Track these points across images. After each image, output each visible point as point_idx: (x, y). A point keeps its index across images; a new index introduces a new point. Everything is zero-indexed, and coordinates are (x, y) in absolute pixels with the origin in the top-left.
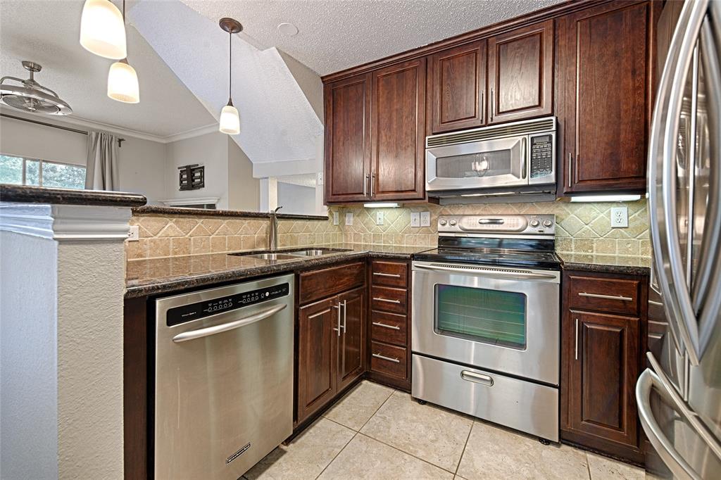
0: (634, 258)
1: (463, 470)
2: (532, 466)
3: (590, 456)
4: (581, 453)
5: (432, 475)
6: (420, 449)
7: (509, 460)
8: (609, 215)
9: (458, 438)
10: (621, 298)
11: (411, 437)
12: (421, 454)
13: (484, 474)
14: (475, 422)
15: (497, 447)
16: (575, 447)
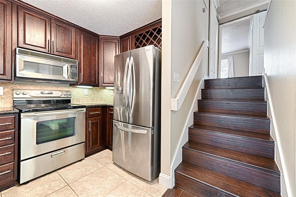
0: (89, 103)
1: (69, 182)
2: (83, 167)
3: (91, 156)
4: (89, 157)
5: (62, 191)
6: (48, 191)
7: (77, 170)
8: (84, 92)
9: (57, 178)
10: (98, 112)
11: (39, 193)
12: (50, 192)
13: (75, 178)
14: (57, 171)
15: (71, 171)
16: (87, 157)
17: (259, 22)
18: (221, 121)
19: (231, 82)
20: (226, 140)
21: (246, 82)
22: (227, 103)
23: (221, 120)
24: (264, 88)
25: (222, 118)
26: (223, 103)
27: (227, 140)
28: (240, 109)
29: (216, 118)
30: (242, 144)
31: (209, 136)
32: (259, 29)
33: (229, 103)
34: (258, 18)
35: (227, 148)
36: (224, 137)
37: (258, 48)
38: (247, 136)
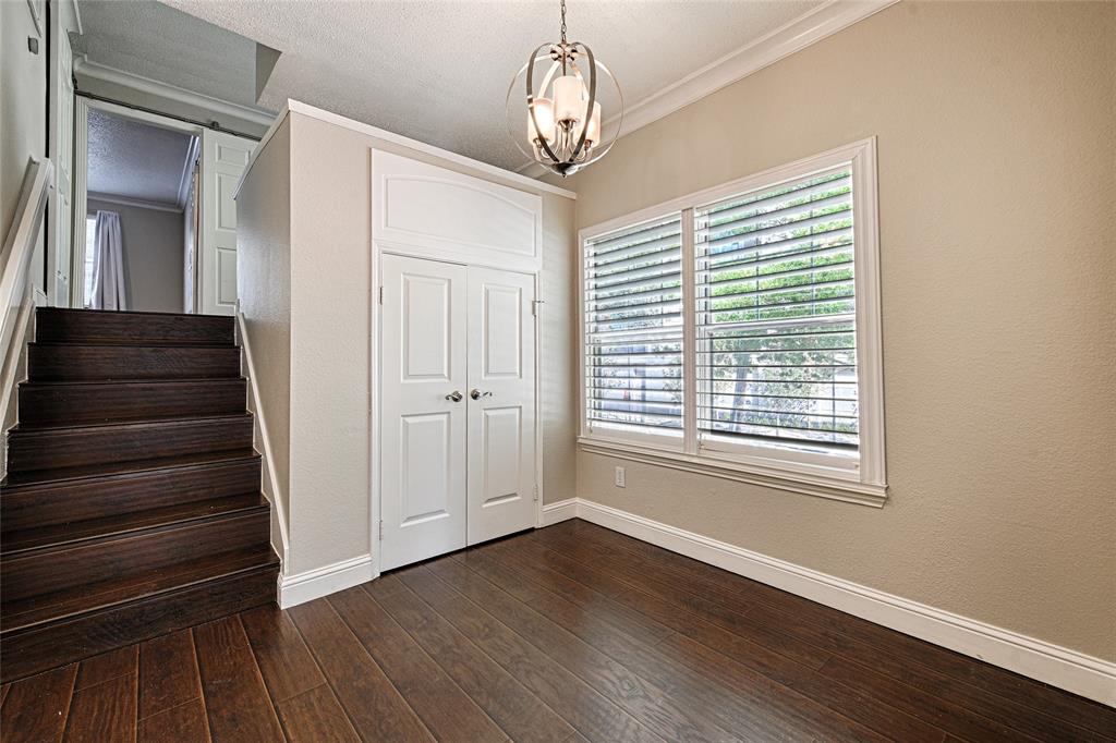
17: (220, 157)
18: (131, 441)
19: (149, 324)
20: (151, 486)
21: (194, 330)
22: (144, 389)
23: (131, 437)
24: (238, 347)
25: (133, 433)
26: (133, 388)
27: (156, 486)
28: (183, 403)
29: (112, 434)
30: (198, 482)
31: (95, 492)
32: (220, 178)
33: (151, 389)
34: (216, 145)
35: (157, 505)
36: (147, 481)
37: (217, 228)
38: (206, 460)
